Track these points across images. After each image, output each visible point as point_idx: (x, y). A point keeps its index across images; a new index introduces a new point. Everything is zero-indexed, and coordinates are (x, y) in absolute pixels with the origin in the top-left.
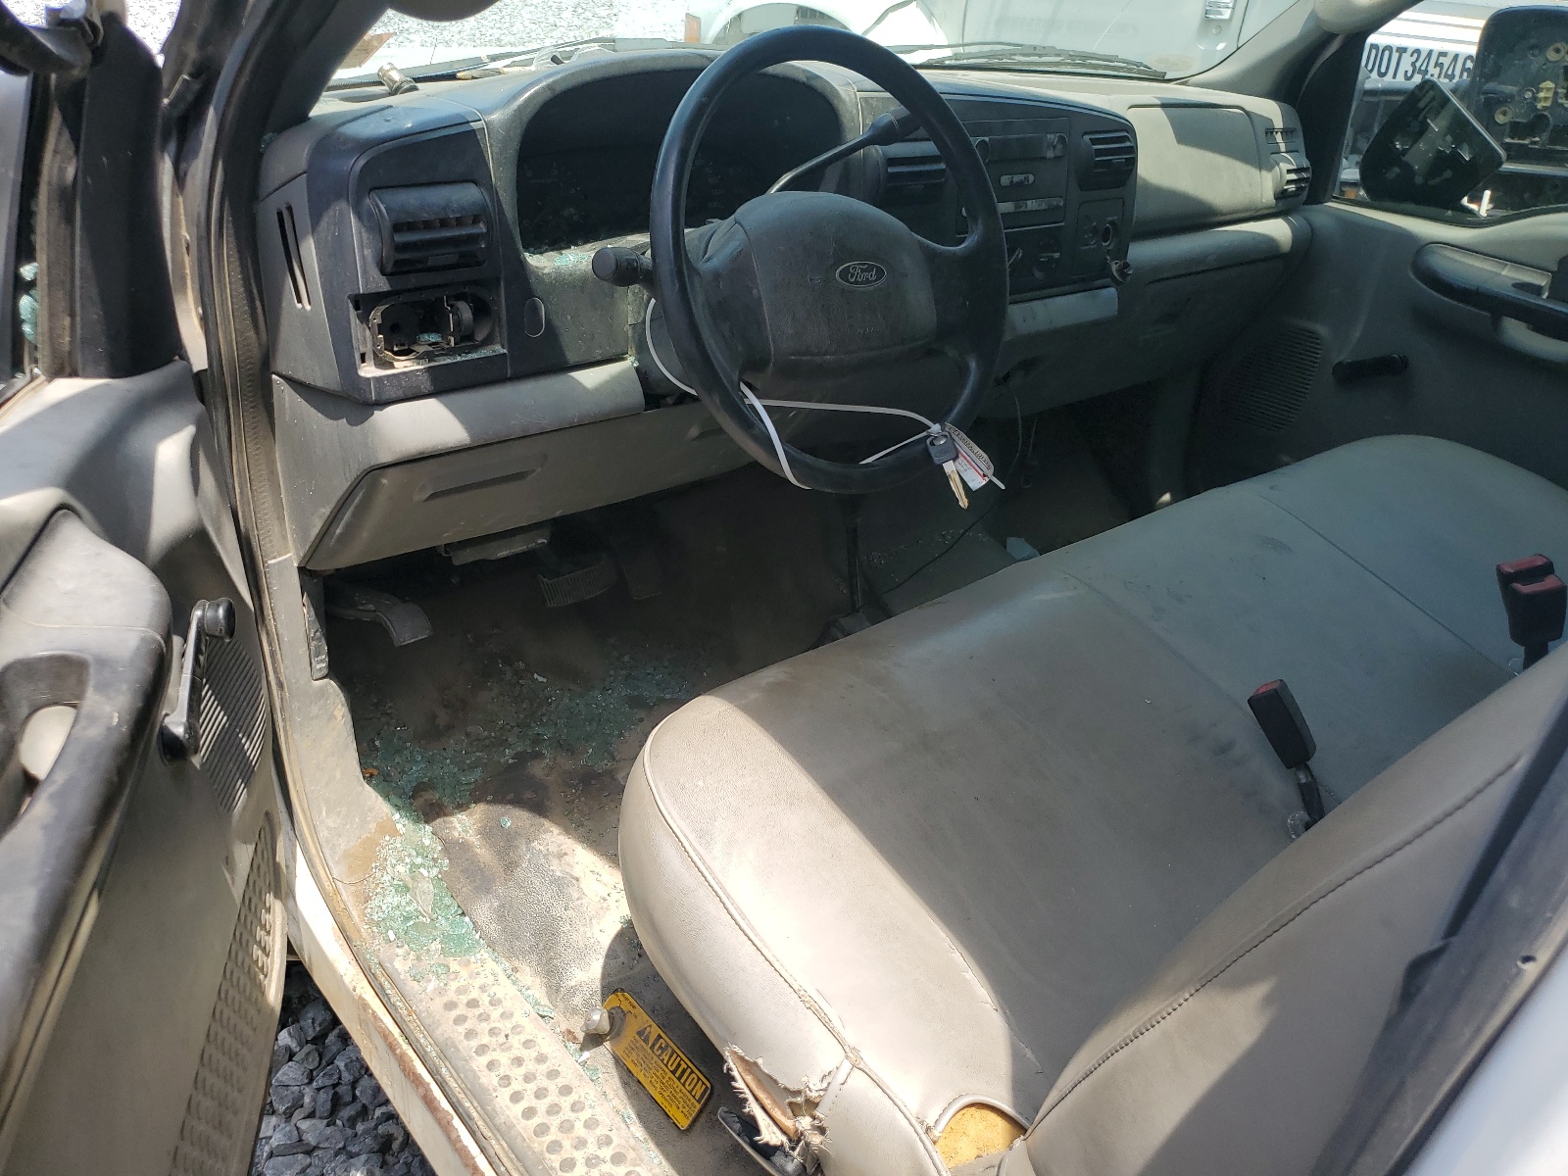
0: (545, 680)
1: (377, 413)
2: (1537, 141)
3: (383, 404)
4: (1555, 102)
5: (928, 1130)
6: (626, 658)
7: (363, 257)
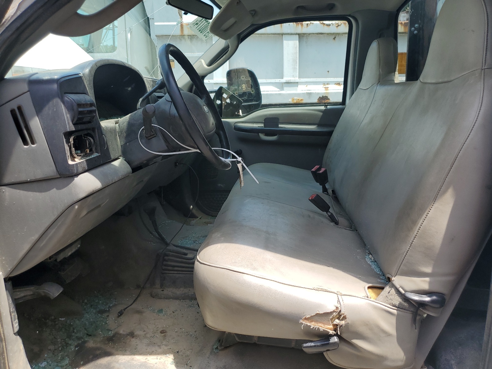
0: (64, 319)
1: (76, 179)
2: (246, 98)
3: (77, 175)
4: (246, 89)
5: (367, 297)
6: (86, 301)
7: (67, 117)
